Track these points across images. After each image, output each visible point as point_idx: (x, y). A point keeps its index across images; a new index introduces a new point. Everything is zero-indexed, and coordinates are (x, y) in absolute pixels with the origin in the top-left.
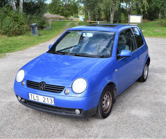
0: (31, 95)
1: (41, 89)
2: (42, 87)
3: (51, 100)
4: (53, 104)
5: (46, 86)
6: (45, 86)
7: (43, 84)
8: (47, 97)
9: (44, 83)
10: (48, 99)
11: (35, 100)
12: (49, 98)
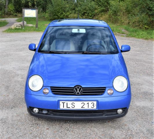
0: (63, 103)
1: (78, 93)
2: (78, 91)
3: (93, 104)
4: (95, 108)
5: (84, 90)
6: (81, 89)
7: (78, 88)
8: (87, 102)
9: (80, 87)
10: (88, 103)
11: (70, 108)
12: (90, 103)
